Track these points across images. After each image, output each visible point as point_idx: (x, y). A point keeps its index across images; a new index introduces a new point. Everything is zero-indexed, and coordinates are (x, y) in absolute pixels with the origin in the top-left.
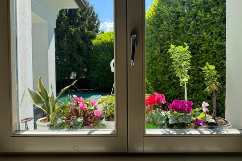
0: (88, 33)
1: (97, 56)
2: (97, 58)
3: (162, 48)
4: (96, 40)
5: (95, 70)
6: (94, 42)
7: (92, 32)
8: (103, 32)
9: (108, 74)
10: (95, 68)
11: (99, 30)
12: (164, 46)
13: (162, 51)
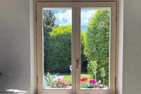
0: (46, 27)
1: (53, 45)
2: (53, 47)
3: (97, 48)
4: (53, 32)
5: (52, 56)
6: (51, 34)
7: (49, 26)
8: (58, 26)
9: (61, 59)
10: (51, 54)
11: (55, 23)
12: (98, 47)
13: (97, 49)
